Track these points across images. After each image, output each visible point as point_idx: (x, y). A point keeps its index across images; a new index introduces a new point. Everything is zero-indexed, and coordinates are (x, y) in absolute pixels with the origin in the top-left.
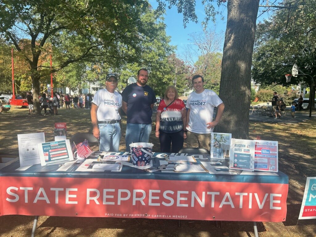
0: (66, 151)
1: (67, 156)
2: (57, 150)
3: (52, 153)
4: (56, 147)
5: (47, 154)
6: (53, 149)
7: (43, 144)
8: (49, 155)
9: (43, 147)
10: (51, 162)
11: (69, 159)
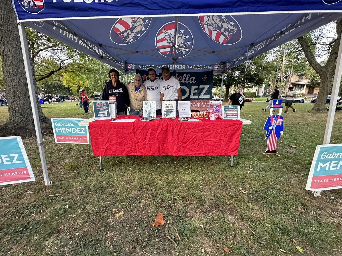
0: (236, 113)
1: (236, 116)
2: (232, 111)
3: (228, 113)
4: (232, 109)
5: (226, 113)
6: (230, 110)
7: (225, 106)
8: (227, 114)
9: (225, 108)
10: (227, 118)
11: (237, 118)
